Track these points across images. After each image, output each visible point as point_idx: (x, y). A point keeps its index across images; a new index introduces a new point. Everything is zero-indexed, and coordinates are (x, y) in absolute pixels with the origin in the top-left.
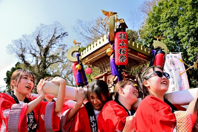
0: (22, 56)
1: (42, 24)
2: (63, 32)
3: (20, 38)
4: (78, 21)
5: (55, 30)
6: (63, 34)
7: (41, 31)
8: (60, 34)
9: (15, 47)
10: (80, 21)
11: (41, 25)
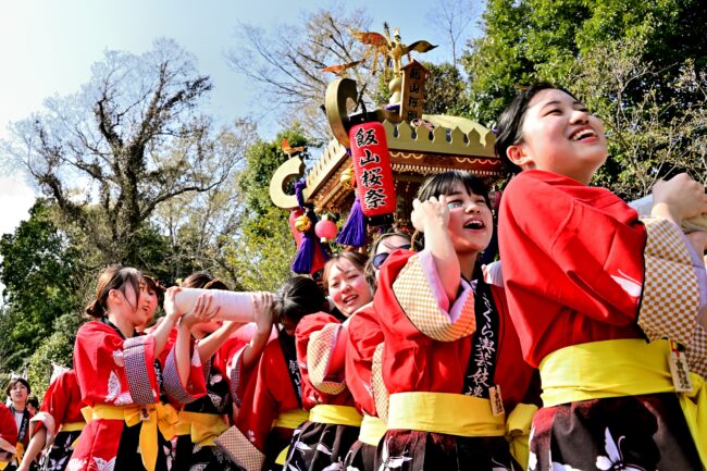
0: (52, 182)
1: (113, 53)
2: (193, 78)
3: (32, 115)
4: (244, 32)
5: (163, 72)
6: (191, 84)
7: (111, 81)
8: (184, 87)
9: (19, 145)
10: (252, 32)
11: (107, 55)
